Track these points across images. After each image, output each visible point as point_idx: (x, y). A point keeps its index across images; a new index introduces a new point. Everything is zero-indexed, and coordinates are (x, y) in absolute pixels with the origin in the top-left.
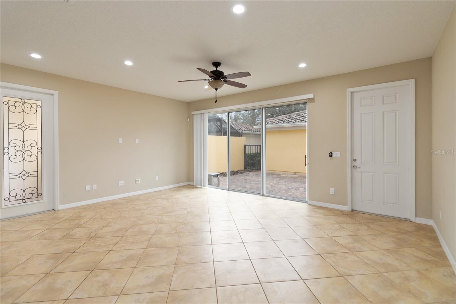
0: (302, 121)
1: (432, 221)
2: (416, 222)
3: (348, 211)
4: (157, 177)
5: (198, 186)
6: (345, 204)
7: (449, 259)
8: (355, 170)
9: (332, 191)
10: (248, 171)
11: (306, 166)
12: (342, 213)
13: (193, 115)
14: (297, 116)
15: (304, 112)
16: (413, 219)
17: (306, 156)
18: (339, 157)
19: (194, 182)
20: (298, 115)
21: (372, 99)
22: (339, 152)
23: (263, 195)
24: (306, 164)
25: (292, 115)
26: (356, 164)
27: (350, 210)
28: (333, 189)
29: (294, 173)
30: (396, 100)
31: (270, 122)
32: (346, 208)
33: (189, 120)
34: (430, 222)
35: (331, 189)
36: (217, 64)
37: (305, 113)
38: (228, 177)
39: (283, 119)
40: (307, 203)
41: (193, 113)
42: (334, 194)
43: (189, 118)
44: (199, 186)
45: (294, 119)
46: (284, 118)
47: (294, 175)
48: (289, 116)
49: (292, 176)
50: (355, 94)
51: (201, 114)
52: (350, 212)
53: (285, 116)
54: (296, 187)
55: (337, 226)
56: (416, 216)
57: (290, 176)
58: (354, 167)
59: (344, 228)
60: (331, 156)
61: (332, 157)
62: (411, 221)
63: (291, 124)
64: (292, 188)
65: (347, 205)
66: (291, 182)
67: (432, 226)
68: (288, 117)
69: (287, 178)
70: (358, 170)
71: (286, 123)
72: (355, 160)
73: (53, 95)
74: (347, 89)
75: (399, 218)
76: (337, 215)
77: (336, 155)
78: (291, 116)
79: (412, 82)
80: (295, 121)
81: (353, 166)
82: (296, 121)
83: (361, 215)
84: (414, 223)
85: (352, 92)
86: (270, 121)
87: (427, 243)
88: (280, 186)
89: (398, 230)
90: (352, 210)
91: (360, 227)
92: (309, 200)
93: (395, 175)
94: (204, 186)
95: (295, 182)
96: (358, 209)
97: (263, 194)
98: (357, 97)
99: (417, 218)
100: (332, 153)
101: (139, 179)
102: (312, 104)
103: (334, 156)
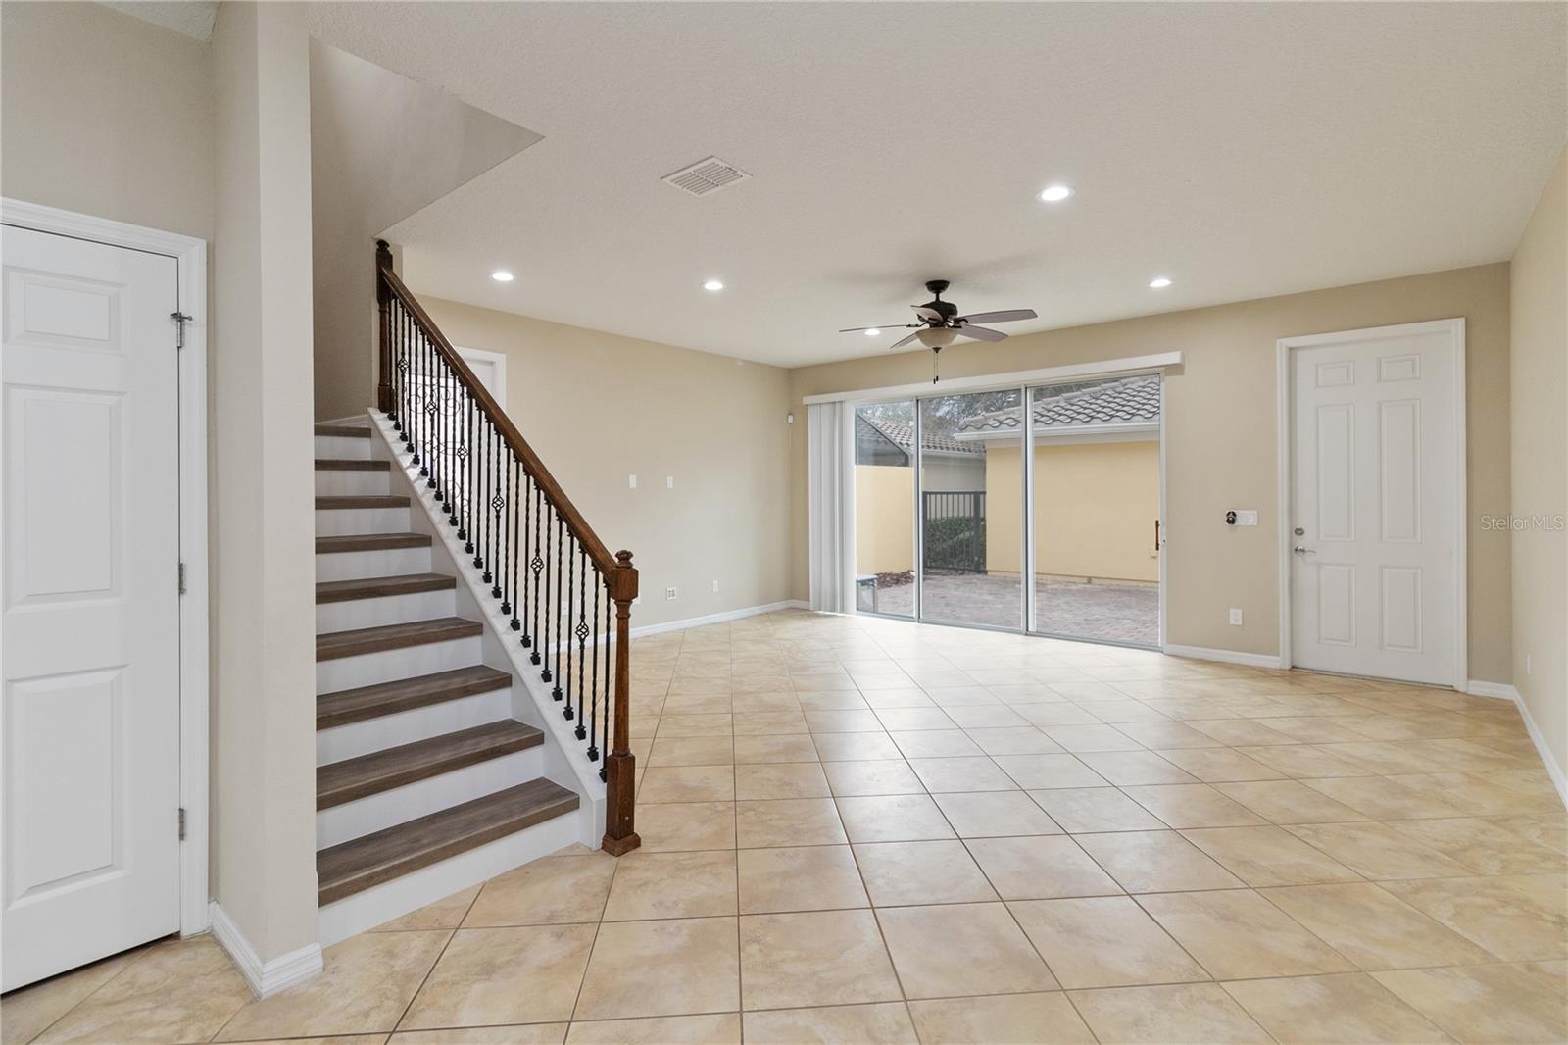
0: (1112, 416)
1: (1511, 688)
2: (1470, 693)
3: (1281, 669)
4: (716, 582)
5: (821, 612)
6: (1273, 651)
7: (1542, 756)
8: (1299, 559)
9: (1235, 617)
10: (936, 574)
11: (1158, 549)
12: (1265, 674)
13: (807, 405)
14: (1093, 401)
15: (1113, 389)
16: (1461, 686)
17: (1157, 522)
18: (1256, 524)
19: (809, 600)
20: (1097, 399)
21: (1348, 369)
22: (1256, 512)
23: (1027, 634)
24: (1158, 545)
25: (1076, 397)
26: (1301, 543)
27: (1288, 666)
28: (1240, 611)
29: (1085, 581)
30: (1413, 371)
31: (1007, 421)
32: (1277, 662)
33: (790, 419)
34: (1507, 692)
35: (1232, 611)
36: (937, 286)
37: (1117, 390)
38: (915, 585)
39: (1049, 411)
40: (1162, 652)
41: (807, 400)
42: (1240, 623)
43: (790, 414)
44: (825, 610)
45: (1086, 411)
46: (1050, 407)
47: (1086, 586)
48: (1067, 400)
49: (1080, 587)
50: (1300, 354)
51: (834, 403)
52: (1288, 673)
53: (1054, 402)
54: (1109, 617)
55: (1259, 699)
56: (1470, 677)
57: (1074, 587)
58: (1296, 550)
59: (1278, 702)
60: (1231, 521)
61: (1236, 524)
62: (1457, 692)
63: (1077, 427)
64: (1097, 620)
65: (1278, 655)
66: (1087, 605)
67: (1512, 702)
68: (1063, 404)
69: (1067, 592)
70: (1309, 557)
71: (1061, 424)
72: (1299, 532)
73: (492, 363)
74: (1278, 341)
75: (1425, 684)
76: (1252, 677)
77: (1246, 517)
78: (1072, 401)
79: (1458, 326)
80: (1089, 418)
81: (1294, 547)
82: (1092, 417)
83: (1317, 677)
84: (1464, 694)
85: (1290, 349)
86: (1005, 417)
87: (1494, 731)
88: (1055, 614)
89: (1420, 708)
90: (1293, 667)
91: (1318, 701)
92: (1168, 643)
93: (1414, 571)
94: (843, 610)
95: (1098, 605)
96: (1306, 665)
97: (1027, 630)
98: (1304, 361)
99: (1472, 682)
100: (1234, 514)
101: (675, 589)
102: (1177, 378)
103: (1239, 521)
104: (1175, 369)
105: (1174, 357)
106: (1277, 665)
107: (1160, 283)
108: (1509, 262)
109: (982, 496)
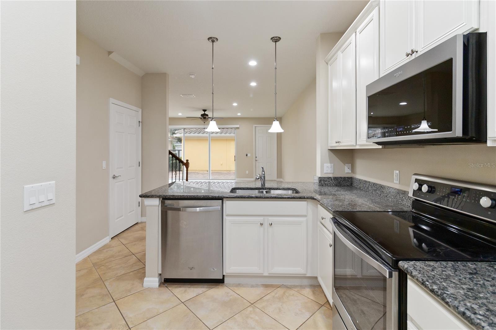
9: (247, 172)
16: (276, 180)
17: (235, 156)
21: (263, 131)
26: (257, 159)
27: (255, 180)
36: (205, 111)
50: (257, 128)
56: (277, 178)
60: (247, 156)
65: (253, 178)
70: (257, 161)
72: (256, 157)
74: (254, 125)
77: (249, 155)
85: (255, 127)
92: (237, 178)
97: (210, 179)
102: (238, 130)
103: (248, 155)
104: (238, 128)
105: (238, 126)
106: (253, 180)
107: (239, 114)
108: (281, 118)
109: (180, 151)
